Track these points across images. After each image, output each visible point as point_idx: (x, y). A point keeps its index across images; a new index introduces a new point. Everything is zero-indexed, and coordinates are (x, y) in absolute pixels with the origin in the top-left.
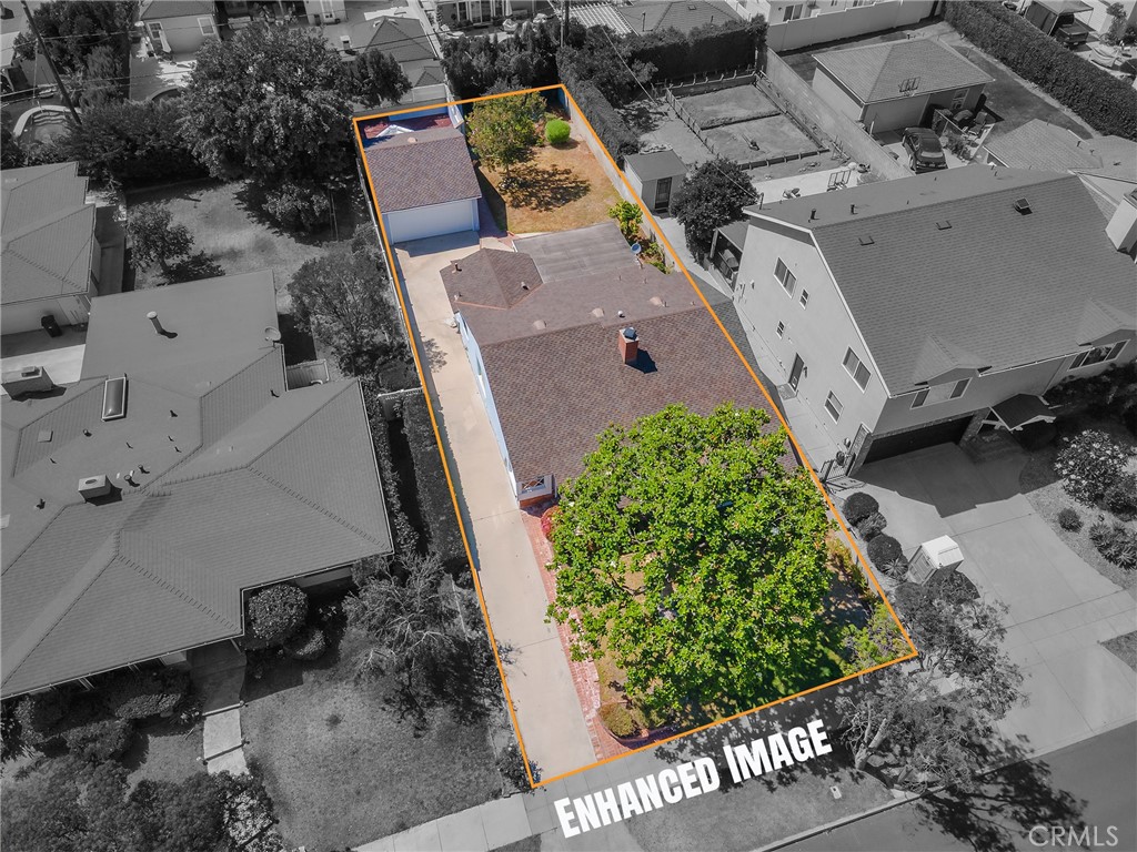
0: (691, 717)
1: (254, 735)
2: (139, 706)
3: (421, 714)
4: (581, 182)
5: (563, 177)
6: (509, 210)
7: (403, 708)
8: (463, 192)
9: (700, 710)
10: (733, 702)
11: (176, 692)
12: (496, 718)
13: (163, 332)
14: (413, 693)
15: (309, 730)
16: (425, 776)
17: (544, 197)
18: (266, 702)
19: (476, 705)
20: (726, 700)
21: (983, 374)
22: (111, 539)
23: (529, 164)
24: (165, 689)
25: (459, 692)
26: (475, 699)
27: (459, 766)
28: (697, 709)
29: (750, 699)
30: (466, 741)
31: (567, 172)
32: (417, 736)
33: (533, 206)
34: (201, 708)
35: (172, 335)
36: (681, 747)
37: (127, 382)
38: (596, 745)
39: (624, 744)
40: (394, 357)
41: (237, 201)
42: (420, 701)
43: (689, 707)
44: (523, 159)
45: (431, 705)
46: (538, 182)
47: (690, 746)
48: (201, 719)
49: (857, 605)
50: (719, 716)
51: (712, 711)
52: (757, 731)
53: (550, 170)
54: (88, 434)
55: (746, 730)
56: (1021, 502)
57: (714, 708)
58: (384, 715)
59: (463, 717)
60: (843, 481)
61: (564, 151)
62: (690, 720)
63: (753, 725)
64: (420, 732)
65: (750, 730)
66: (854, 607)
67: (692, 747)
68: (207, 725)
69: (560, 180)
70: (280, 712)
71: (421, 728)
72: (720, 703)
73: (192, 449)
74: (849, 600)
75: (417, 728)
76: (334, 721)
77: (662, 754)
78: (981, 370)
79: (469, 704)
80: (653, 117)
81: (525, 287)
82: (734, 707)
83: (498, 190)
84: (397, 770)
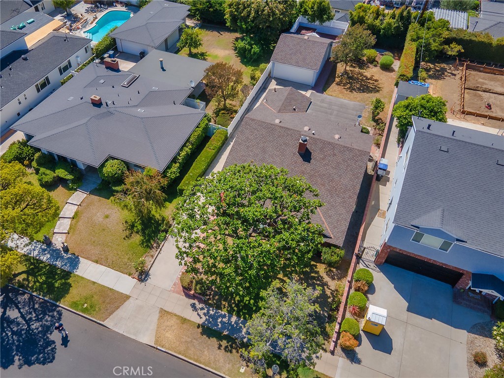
0: (215, 301)
1: (84, 205)
2: (61, 173)
3: (132, 233)
4: (379, 87)
5: (372, 82)
6: (334, 84)
7: (128, 227)
8: (311, 66)
9: (220, 301)
10: (236, 309)
11: (73, 176)
12: (153, 252)
13: (162, 68)
14: (136, 225)
15: (98, 214)
16: (115, 252)
17: (355, 86)
18: (95, 198)
19: (150, 243)
20: (233, 305)
21: (458, 243)
22: (88, 119)
23: (362, 71)
24: (71, 173)
25: (149, 235)
26: (152, 241)
27: (127, 257)
28: (219, 300)
29: (243, 312)
30: (136, 251)
31: (376, 81)
32: (124, 239)
33: (346, 87)
34: (78, 187)
35: (164, 70)
36: (202, 309)
37: (138, 78)
38: (174, 285)
39: (184, 292)
40: (228, 113)
41: (234, 40)
42: (135, 229)
43: (217, 297)
44: (361, 68)
45: (137, 232)
46: (358, 79)
47: (205, 311)
48: (76, 190)
49: (326, 314)
50: (226, 309)
51: (225, 305)
52: (235, 326)
53: (369, 76)
54: (113, 87)
55: (231, 322)
56: (463, 335)
57: (227, 305)
58: (121, 226)
59: (143, 243)
60: (370, 264)
61: (384, 72)
62: (214, 302)
63: (235, 323)
64: (126, 238)
65: (233, 323)
66: (324, 315)
67: (206, 312)
68: (76, 193)
69: (369, 83)
70: (96, 204)
71: (128, 237)
72: (230, 306)
73: (133, 105)
74: (323, 310)
75: (127, 237)
76: (107, 217)
77: (193, 306)
78: (458, 240)
79: (148, 241)
80: (446, 73)
81: (294, 109)
82: (234, 310)
83: (337, 75)
84: (109, 244)
